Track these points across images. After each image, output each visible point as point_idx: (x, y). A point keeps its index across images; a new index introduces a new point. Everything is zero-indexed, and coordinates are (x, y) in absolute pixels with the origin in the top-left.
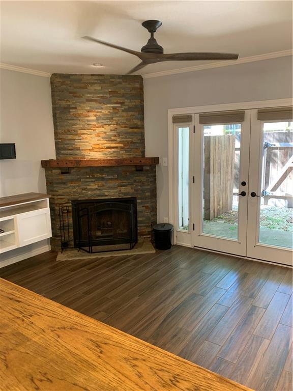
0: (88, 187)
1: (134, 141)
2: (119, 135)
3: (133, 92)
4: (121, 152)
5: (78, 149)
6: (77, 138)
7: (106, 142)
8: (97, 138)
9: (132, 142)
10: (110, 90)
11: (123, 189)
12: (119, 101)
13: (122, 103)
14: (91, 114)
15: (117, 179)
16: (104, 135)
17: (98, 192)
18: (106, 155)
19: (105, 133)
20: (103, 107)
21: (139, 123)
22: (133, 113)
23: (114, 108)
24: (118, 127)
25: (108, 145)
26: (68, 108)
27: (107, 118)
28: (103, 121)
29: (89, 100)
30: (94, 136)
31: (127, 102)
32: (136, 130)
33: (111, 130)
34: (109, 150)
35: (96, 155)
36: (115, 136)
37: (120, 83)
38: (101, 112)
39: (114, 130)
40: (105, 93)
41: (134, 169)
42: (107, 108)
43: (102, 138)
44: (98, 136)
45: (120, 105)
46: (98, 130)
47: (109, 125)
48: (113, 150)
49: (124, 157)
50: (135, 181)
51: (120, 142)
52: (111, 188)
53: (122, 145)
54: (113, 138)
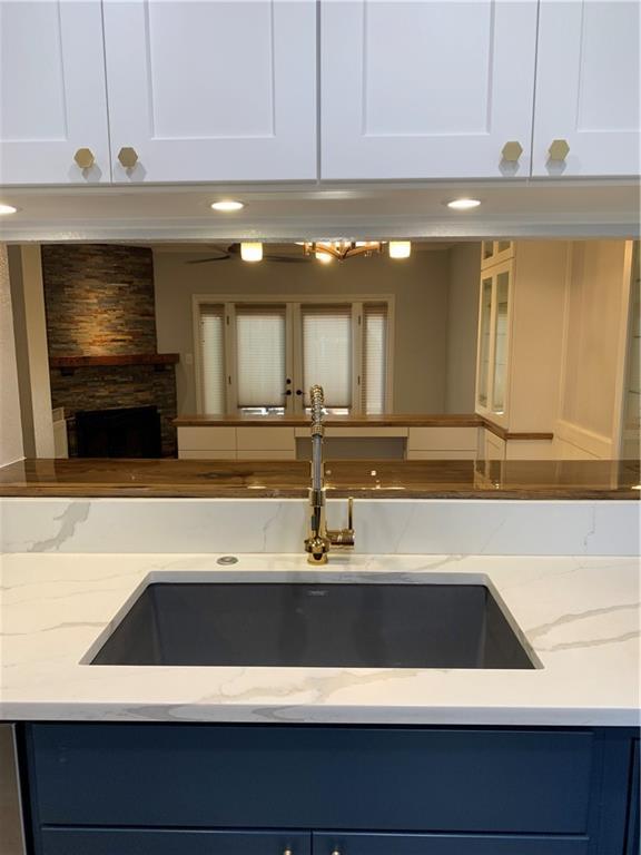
0: (98, 394)
1: (146, 333)
2: (127, 324)
3: (143, 269)
4: (130, 347)
5: (75, 342)
6: (73, 326)
7: (110, 333)
8: (99, 328)
9: (143, 334)
10: (115, 265)
11: (141, 396)
12: (126, 279)
13: (130, 283)
14: (92, 295)
15: (132, 382)
16: (107, 324)
17: (108, 400)
18: (111, 350)
19: (109, 321)
20: (106, 286)
21: (151, 309)
22: (144, 296)
23: (120, 288)
24: (126, 313)
25: (113, 337)
26: (61, 287)
27: (111, 302)
28: (107, 305)
29: (88, 277)
30: (94, 324)
31: (136, 281)
32: (147, 318)
33: (117, 318)
34: (115, 343)
35: (98, 351)
36: (122, 325)
37: (127, 257)
38: (104, 293)
39: (120, 318)
40: (110, 268)
41: (153, 369)
42: (113, 288)
43: (107, 327)
44: (100, 324)
45: (127, 285)
46: (100, 317)
47: (114, 310)
48: (120, 343)
49: (134, 353)
50: (155, 385)
51: (128, 334)
52: (126, 395)
53: (130, 338)
54: (119, 328)
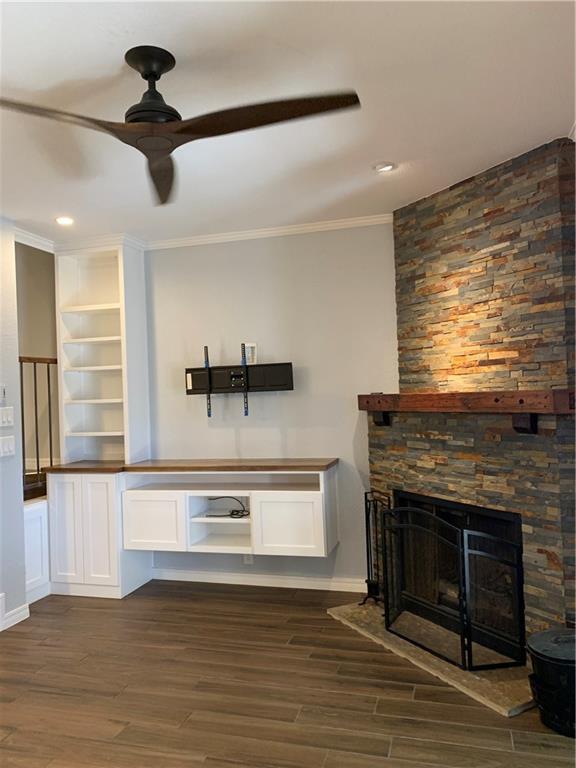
0: (419, 464)
1: (546, 340)
2: (507, 327)
3: (543, 195)
4: (514, 375)
5: (426, 370)
7: (478, 348)
8: (461, 340)
9: (540, 344)
10: (486, 211)
12: (505, 232)
13: (514, 237)
14: (451, 281)
15: (473, 450)
16: (471, 332)
18: (479, 382)
19: (477, 325)
20: (472, 258)
22: (537, 258)
23: (495, 255)
24: (505, 304)
25: (482, 357)
26: (413, 277)
27: (481, 286)
28: (472, 295)
30: (454, 335)
32: (549, 306)
33: (489, 317)
34: (485, 369)
35: (459, 384)
36: (498, 329)
37: (508, 183)
38: (468, 273)
39: (495, 315)
40: (477, 221)
42: (480, 260)
43: (471, 339)
44: (463, 334)
45: (508, 243)
46: (463, 320)
47: (486, 302)
48: (494, 368)
51: (511, 347)
53: (514, 354)
54: (493, 336)
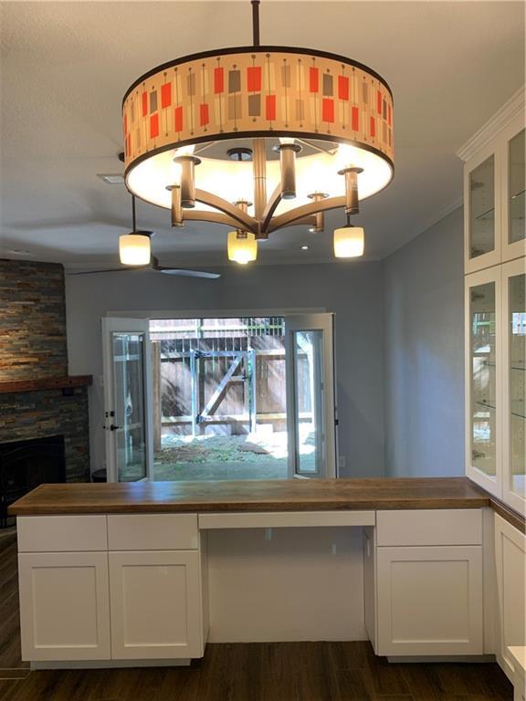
1: (55, 354)
2: (32, 346)
3: (53, 286)
4: (35, 370)
7: (12, 355)
9: (51, 355)
10: (19, 282)
11: (45, 425)
12: (32, 297)
13: (37, 301)
15: (34, 410)
16: (8, 346)
17: (5, 432)
18: (12, 374)
19: (11, 342)
20: (8, 304)
21: (61, 328)
22: (52, 314)
23: (24, 307)
24: (30, 333)
25: (15, 360)
27: (15, 322)
28: (8, 325)
31: (43, 299)
32: (56, 338)
33: (20, 339)
34: (17, 367)
36: (26, 346)
37: (34, 273)
38: (4, 312)
39: (24, 338)
40: (13, 285)
41: (60, 393)
42: (14, 307)
43: (7, 350)
44: (0, 347)
45: (32, 303)
47: (17, 331)
48: (23, 367)
49: (40, 377)
50: (62, 411)
51: (33, 356)
52: (26, 424)
53: (36, 360)
54: (22, 349)
